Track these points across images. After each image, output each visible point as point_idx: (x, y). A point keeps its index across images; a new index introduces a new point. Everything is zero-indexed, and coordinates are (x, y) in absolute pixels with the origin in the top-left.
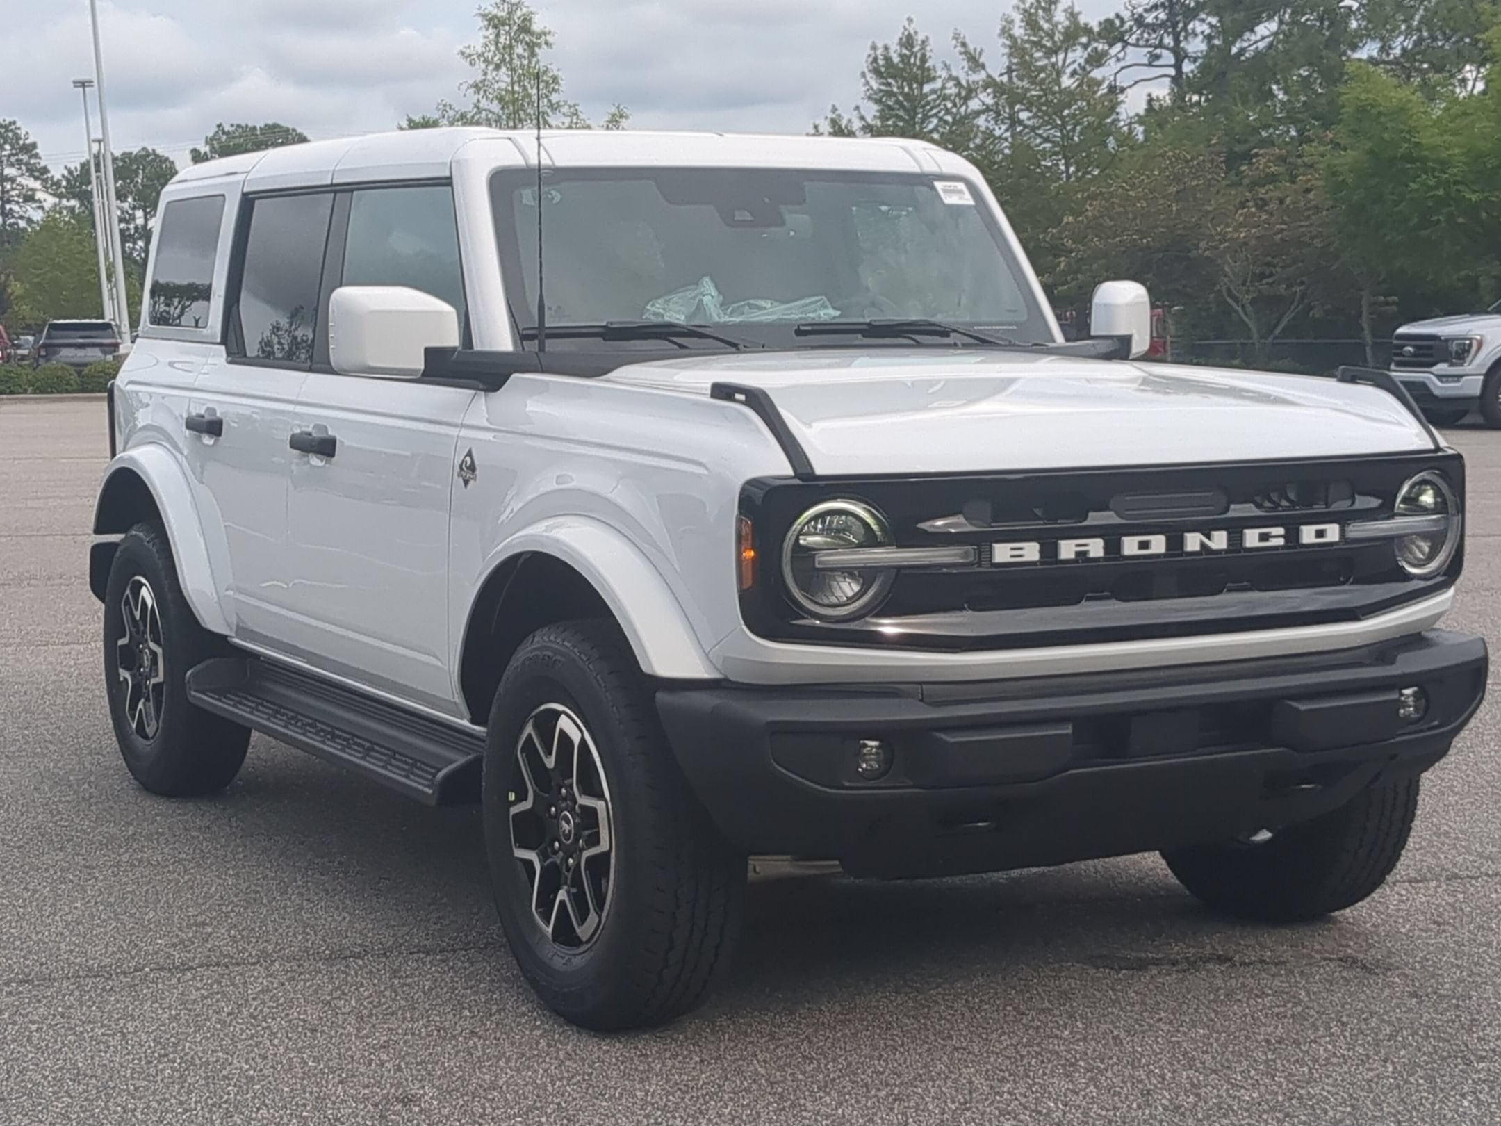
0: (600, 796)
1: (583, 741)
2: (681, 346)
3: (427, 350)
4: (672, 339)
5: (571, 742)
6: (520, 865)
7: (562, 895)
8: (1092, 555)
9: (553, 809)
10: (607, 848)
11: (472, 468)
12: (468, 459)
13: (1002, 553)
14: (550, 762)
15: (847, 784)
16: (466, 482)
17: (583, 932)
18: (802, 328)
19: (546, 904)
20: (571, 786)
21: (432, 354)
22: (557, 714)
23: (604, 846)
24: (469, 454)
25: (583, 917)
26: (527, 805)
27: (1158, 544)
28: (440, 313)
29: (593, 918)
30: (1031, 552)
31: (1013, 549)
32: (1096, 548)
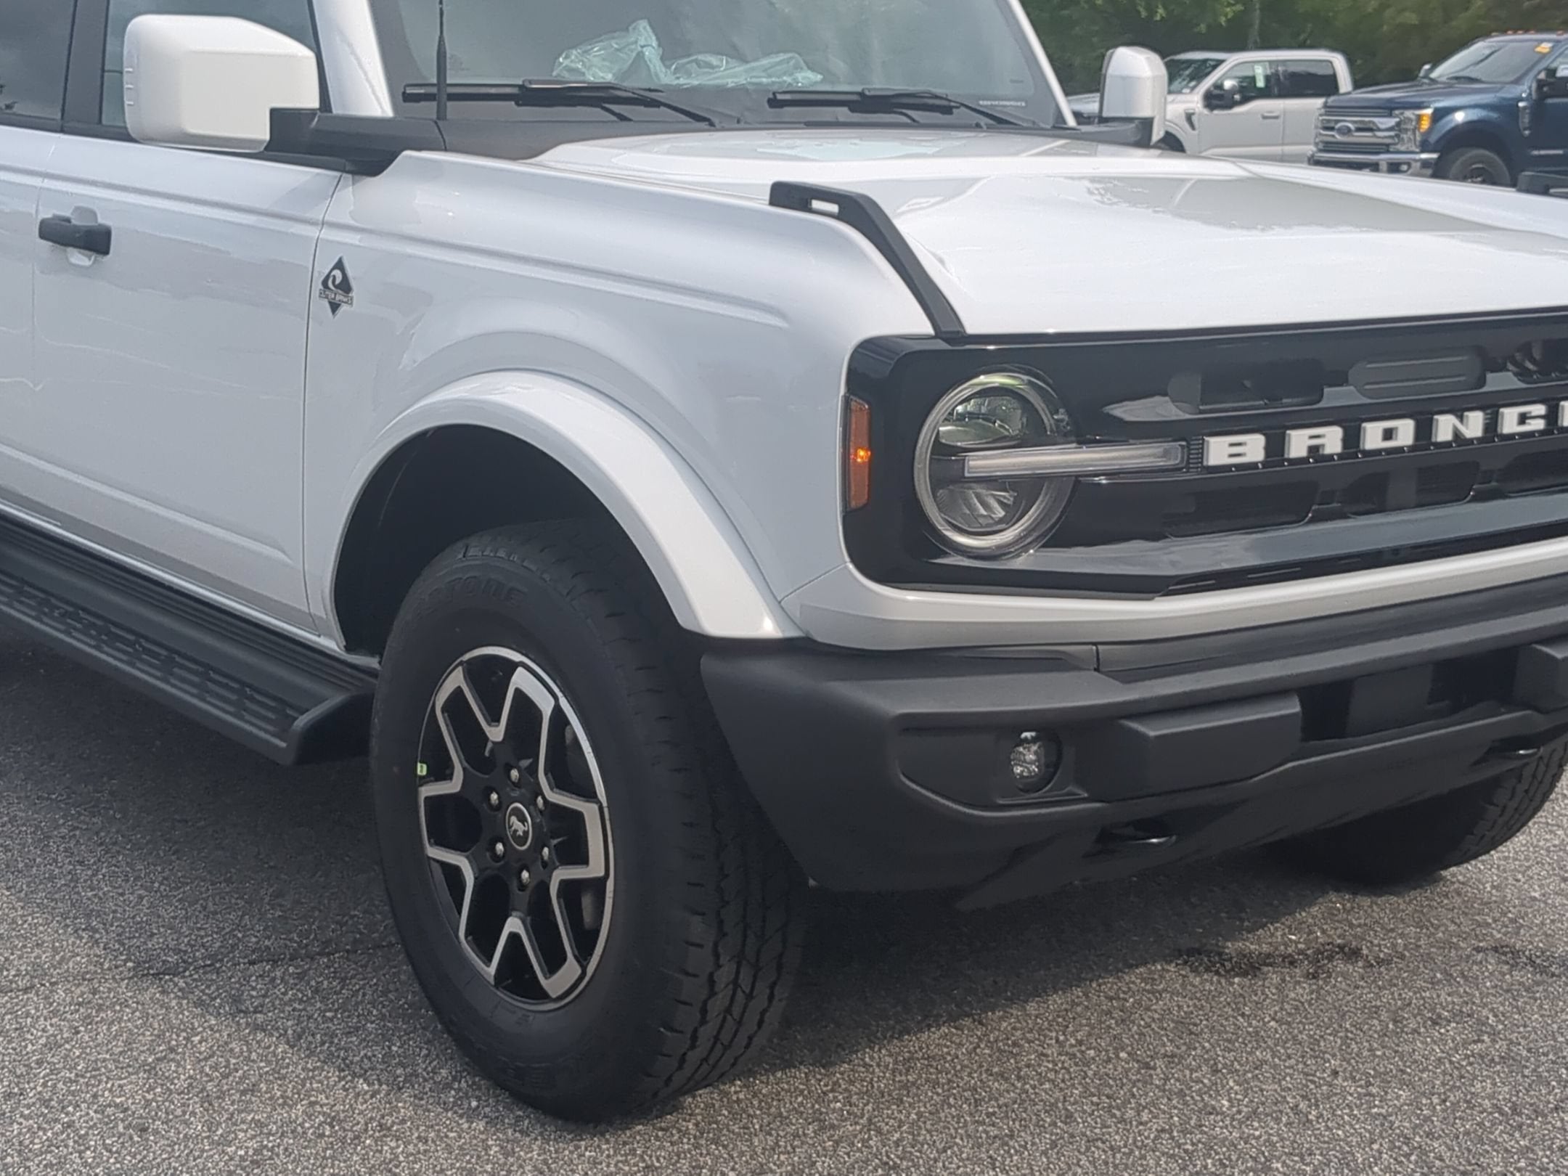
0: (590, 795)
1: (558, 710)
2: (622, 118)
3: (274, 112)
4: (607, 106)
5: (537, 713)
6: (438, 872)
7: (513, 925)
8: (1328, 451)
9: (494, 796)
10: (602, 873)
11: (345, 286)
12: (337, 273)
13: (1219, 451)
14: (496, 733)
15: (1001, 802)
16: (335, 307)
17: (555, 984)
18: (779, 97)
19: (484, 934)
20: (533, 770)
21: (279, 117)
22: (511, 666)
23: (595, 868)
24: (339, 265)
25: (554, 961)
26: (453, 786)
27: (1405, 432)
28: (292, 57)
29: (571, 968)
30: (1253, 448)
31: (1232, 445)
32: (1332, 440)
